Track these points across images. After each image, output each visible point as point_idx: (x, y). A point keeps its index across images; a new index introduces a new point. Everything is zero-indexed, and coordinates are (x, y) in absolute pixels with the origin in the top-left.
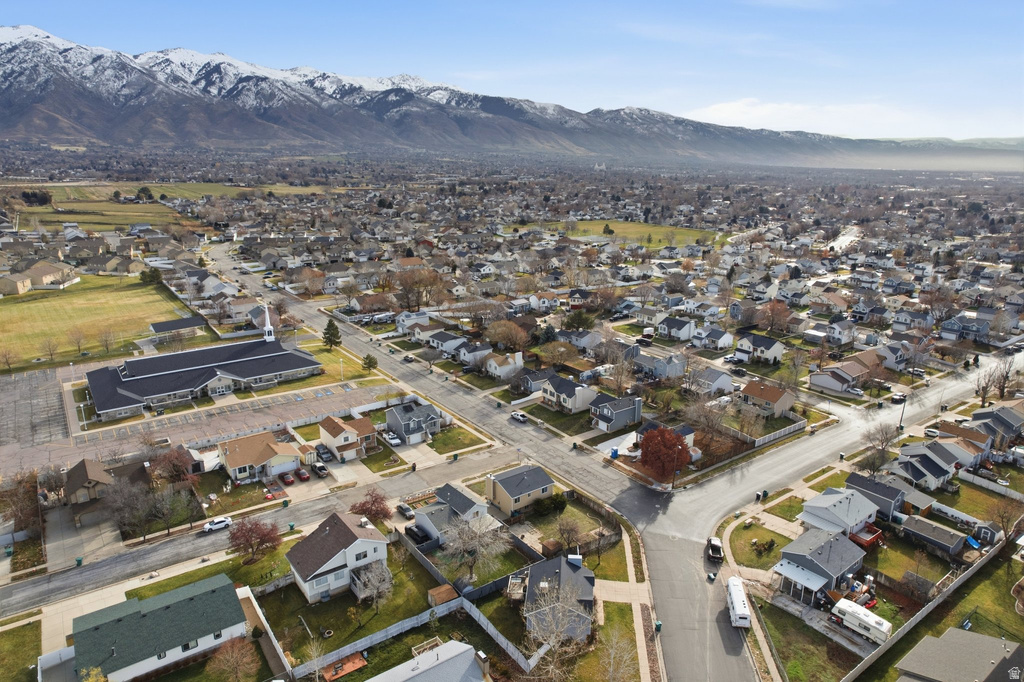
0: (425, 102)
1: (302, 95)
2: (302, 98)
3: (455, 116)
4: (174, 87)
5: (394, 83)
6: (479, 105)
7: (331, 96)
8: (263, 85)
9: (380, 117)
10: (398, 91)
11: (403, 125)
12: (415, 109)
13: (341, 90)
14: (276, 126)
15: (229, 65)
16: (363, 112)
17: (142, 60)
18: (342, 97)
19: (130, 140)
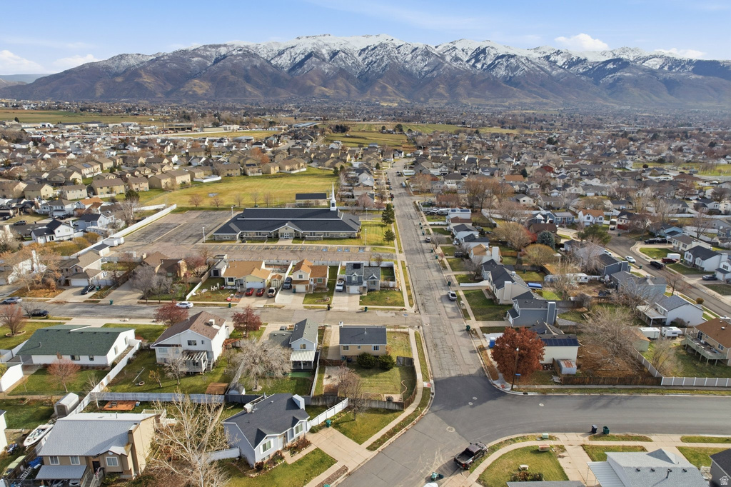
0: (638, 68)
1: (538, 67)
2: (538, 69)
3: (665, 79)
4: (455, 64)
5: (614, 55)
6: (692, 67)
7: (561, 67)
8: (512, 60)
9: (597, 83)
10: (616, 61)
11: (615, 88)
12: (628, 74)
13: (569, 62)
14: (515, 89)
15: (492, 48)
16: (583, 78)
17: (440, 48)
18: (569, 68)
19: (422, 99)
